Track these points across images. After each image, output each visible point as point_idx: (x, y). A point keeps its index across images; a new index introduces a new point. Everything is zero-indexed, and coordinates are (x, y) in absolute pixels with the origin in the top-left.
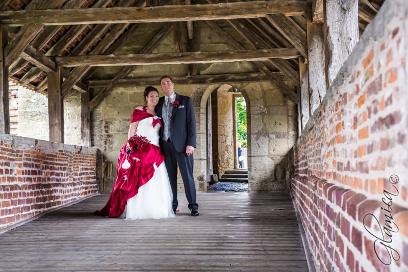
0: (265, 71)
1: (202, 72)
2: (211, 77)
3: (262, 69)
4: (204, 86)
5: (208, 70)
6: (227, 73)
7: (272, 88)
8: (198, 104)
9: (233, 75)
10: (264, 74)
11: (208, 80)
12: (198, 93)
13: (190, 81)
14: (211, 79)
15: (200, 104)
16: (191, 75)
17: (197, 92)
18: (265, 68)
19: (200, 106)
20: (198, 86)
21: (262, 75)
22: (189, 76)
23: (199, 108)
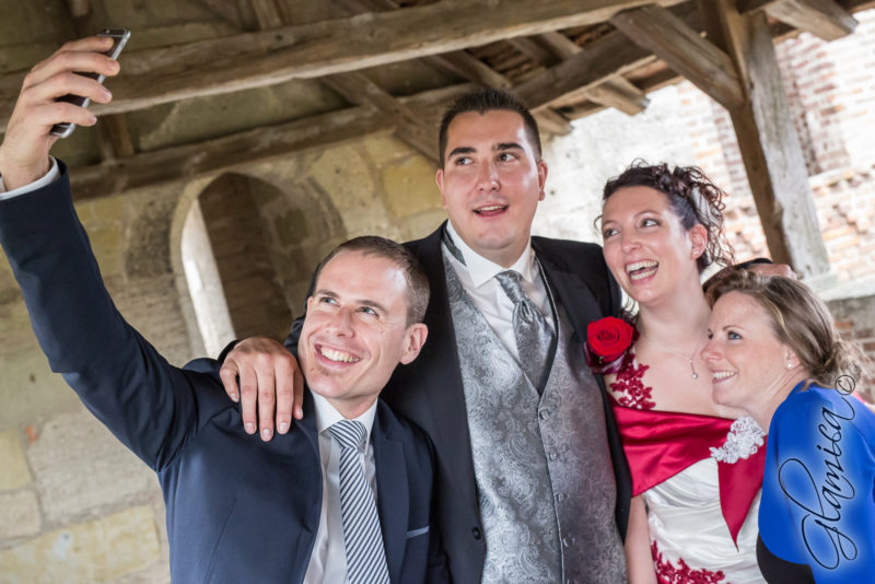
0: (374, 99)
1: (148, 141)
2: (197, 152)
3: (365, 93)
4: (166, 190)
5: (168, 128)
6: (248, 129)
7: (398, 155)
8: (162, 264)
9: (272, 130)
10: (375, 109)
11: (186, 167)
12: (150, 223)
13: (122, 182)
14: (197, 159)
15: (168, 262)
16: (116, 155)
17: (145, 217)
18: (374, 90)
19: (170, 270)
20: (144, 195)
21: (368, 114)
22: (109, 162)
23: (166, 277)
